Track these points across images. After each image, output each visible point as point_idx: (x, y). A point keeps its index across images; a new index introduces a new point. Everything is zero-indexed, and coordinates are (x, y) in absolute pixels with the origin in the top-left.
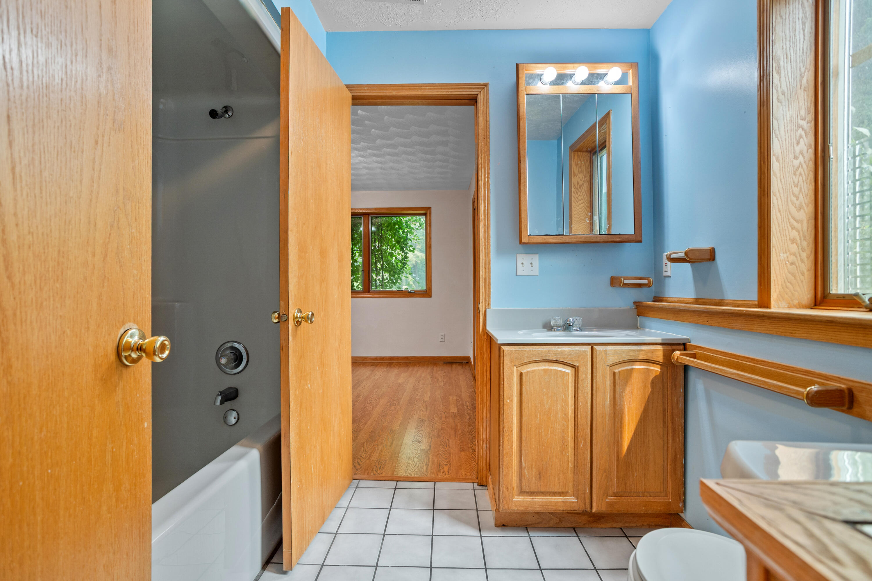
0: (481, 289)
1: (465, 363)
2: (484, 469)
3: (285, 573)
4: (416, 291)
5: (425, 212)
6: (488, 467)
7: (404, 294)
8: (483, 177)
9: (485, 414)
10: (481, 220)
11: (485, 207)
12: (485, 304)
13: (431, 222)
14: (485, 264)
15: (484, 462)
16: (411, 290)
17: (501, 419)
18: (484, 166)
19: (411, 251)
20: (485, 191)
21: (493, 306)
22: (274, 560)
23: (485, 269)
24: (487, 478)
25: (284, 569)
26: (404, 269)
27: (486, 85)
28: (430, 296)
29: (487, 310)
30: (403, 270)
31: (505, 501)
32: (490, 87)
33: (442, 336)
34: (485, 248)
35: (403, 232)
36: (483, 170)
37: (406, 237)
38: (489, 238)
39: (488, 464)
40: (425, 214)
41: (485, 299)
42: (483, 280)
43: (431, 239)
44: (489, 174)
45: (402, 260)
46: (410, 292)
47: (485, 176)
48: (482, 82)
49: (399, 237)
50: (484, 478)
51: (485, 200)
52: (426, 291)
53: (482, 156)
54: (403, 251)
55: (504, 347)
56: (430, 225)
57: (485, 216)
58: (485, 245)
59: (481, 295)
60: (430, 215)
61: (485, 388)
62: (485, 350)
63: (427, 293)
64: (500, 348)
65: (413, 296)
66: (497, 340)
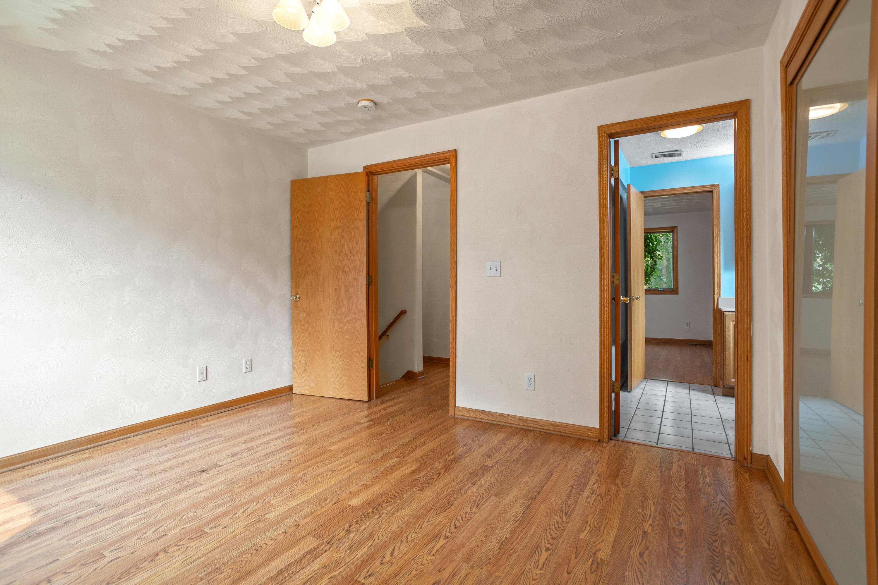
0: (715, 288)
1: (707, 345)
2: (718, 378)
3: (629, 392)
4: (665, 289)
5: (673, 230)
6: (720, 377)
7: (655, 292)
8: (716, 232)
9: (718, 350)
10: (715, 253)
11: (718, 247)
12: (718, 295)
13: (677, 239)
14: (718, 275)
15: (718, 375)
16: (660, 289)
17: (724, 344)
18: (717, 225)
19: (659, 259)
20: (717, 239)
21: (722, 296)
22: (624, 385)
23: (718, 278)
24: (719, 382)
25: (629, 390)
26: (654, 272)
27: (718, 185)
28: (677, 293)
29: (719, 298)
30: (652, 274)
31: (726, 381)
32: (720, 185)
33: (687, 324)
34: (718, 267)
35: (653, 245)
36: (716, 228)
37: (655, 248)
38: (720, 262)
39: (720, 376)
40: (672, 232)
41: (718, 292)
42: (717, 283)
43: (677, 251)
44: (720, 230)
45: (652, 266)
46: (660, 290)
47: (717, 231)
48: (716, 184)
49: (649, 249)
50: (718, 383)
51: (717, 243)
52: (673, 289)
53: (716, 221)
54: (653, 259)
55: (725, 313)
56: (677, 240)
57: (717, 251)
58: (718, 266)
59: (715, 290)
60: (677, 232)
61: (718, 337)
62: (718, 318)
63: (675, 291)
64: (724, 313)
65: (663, 293)
66: (722, 309)
